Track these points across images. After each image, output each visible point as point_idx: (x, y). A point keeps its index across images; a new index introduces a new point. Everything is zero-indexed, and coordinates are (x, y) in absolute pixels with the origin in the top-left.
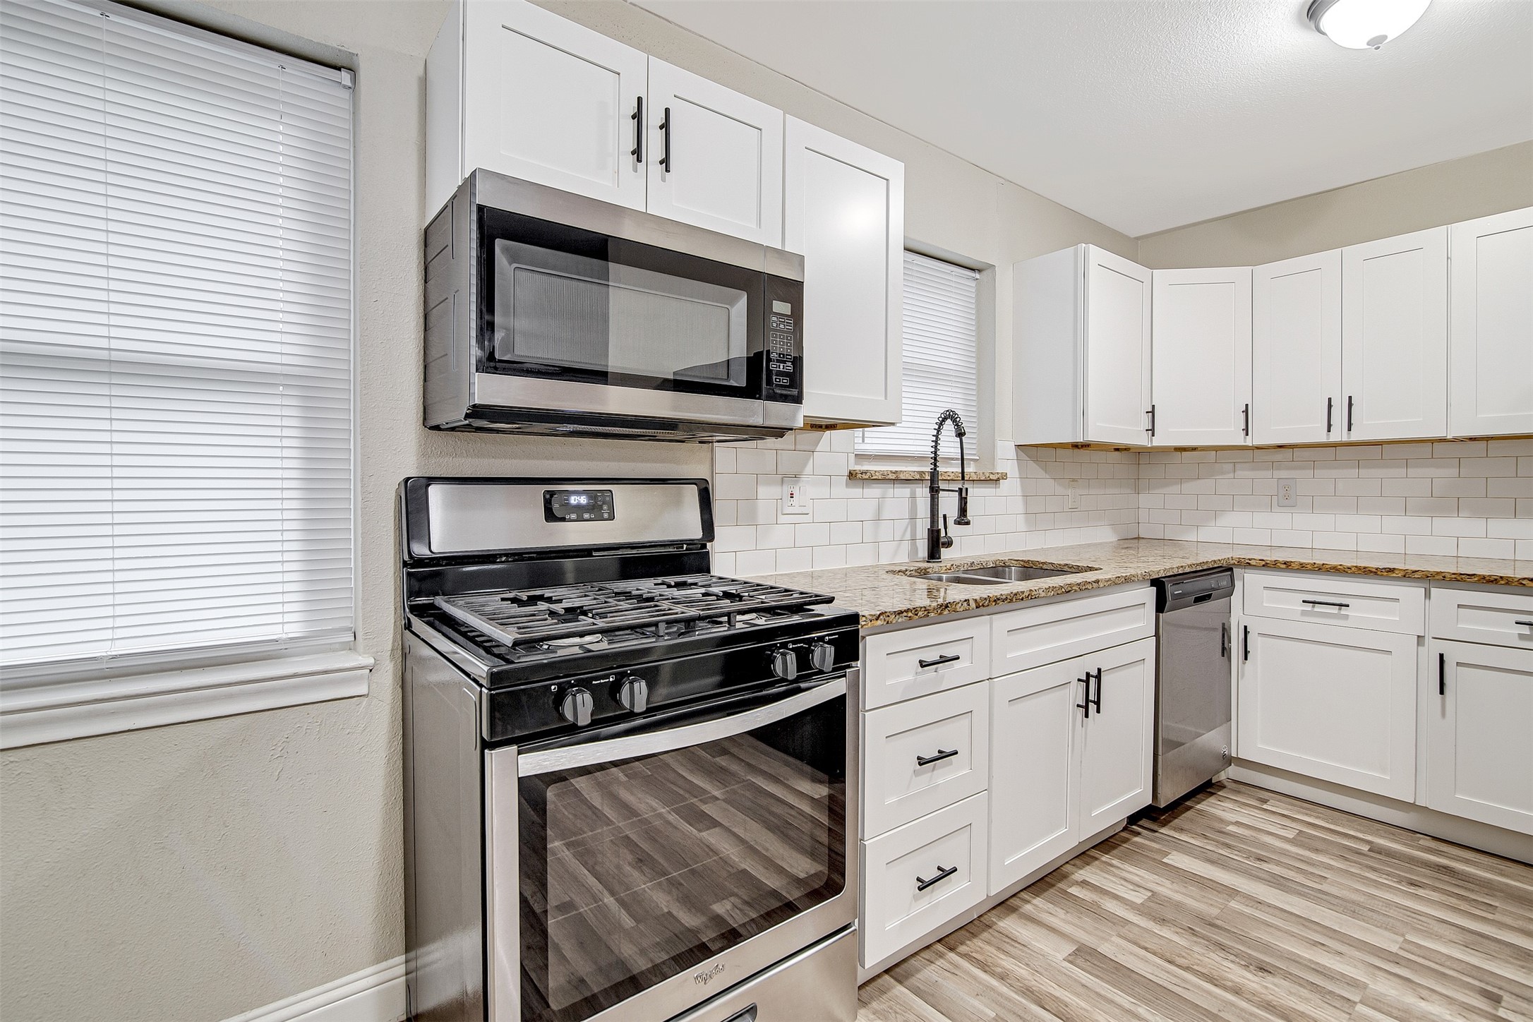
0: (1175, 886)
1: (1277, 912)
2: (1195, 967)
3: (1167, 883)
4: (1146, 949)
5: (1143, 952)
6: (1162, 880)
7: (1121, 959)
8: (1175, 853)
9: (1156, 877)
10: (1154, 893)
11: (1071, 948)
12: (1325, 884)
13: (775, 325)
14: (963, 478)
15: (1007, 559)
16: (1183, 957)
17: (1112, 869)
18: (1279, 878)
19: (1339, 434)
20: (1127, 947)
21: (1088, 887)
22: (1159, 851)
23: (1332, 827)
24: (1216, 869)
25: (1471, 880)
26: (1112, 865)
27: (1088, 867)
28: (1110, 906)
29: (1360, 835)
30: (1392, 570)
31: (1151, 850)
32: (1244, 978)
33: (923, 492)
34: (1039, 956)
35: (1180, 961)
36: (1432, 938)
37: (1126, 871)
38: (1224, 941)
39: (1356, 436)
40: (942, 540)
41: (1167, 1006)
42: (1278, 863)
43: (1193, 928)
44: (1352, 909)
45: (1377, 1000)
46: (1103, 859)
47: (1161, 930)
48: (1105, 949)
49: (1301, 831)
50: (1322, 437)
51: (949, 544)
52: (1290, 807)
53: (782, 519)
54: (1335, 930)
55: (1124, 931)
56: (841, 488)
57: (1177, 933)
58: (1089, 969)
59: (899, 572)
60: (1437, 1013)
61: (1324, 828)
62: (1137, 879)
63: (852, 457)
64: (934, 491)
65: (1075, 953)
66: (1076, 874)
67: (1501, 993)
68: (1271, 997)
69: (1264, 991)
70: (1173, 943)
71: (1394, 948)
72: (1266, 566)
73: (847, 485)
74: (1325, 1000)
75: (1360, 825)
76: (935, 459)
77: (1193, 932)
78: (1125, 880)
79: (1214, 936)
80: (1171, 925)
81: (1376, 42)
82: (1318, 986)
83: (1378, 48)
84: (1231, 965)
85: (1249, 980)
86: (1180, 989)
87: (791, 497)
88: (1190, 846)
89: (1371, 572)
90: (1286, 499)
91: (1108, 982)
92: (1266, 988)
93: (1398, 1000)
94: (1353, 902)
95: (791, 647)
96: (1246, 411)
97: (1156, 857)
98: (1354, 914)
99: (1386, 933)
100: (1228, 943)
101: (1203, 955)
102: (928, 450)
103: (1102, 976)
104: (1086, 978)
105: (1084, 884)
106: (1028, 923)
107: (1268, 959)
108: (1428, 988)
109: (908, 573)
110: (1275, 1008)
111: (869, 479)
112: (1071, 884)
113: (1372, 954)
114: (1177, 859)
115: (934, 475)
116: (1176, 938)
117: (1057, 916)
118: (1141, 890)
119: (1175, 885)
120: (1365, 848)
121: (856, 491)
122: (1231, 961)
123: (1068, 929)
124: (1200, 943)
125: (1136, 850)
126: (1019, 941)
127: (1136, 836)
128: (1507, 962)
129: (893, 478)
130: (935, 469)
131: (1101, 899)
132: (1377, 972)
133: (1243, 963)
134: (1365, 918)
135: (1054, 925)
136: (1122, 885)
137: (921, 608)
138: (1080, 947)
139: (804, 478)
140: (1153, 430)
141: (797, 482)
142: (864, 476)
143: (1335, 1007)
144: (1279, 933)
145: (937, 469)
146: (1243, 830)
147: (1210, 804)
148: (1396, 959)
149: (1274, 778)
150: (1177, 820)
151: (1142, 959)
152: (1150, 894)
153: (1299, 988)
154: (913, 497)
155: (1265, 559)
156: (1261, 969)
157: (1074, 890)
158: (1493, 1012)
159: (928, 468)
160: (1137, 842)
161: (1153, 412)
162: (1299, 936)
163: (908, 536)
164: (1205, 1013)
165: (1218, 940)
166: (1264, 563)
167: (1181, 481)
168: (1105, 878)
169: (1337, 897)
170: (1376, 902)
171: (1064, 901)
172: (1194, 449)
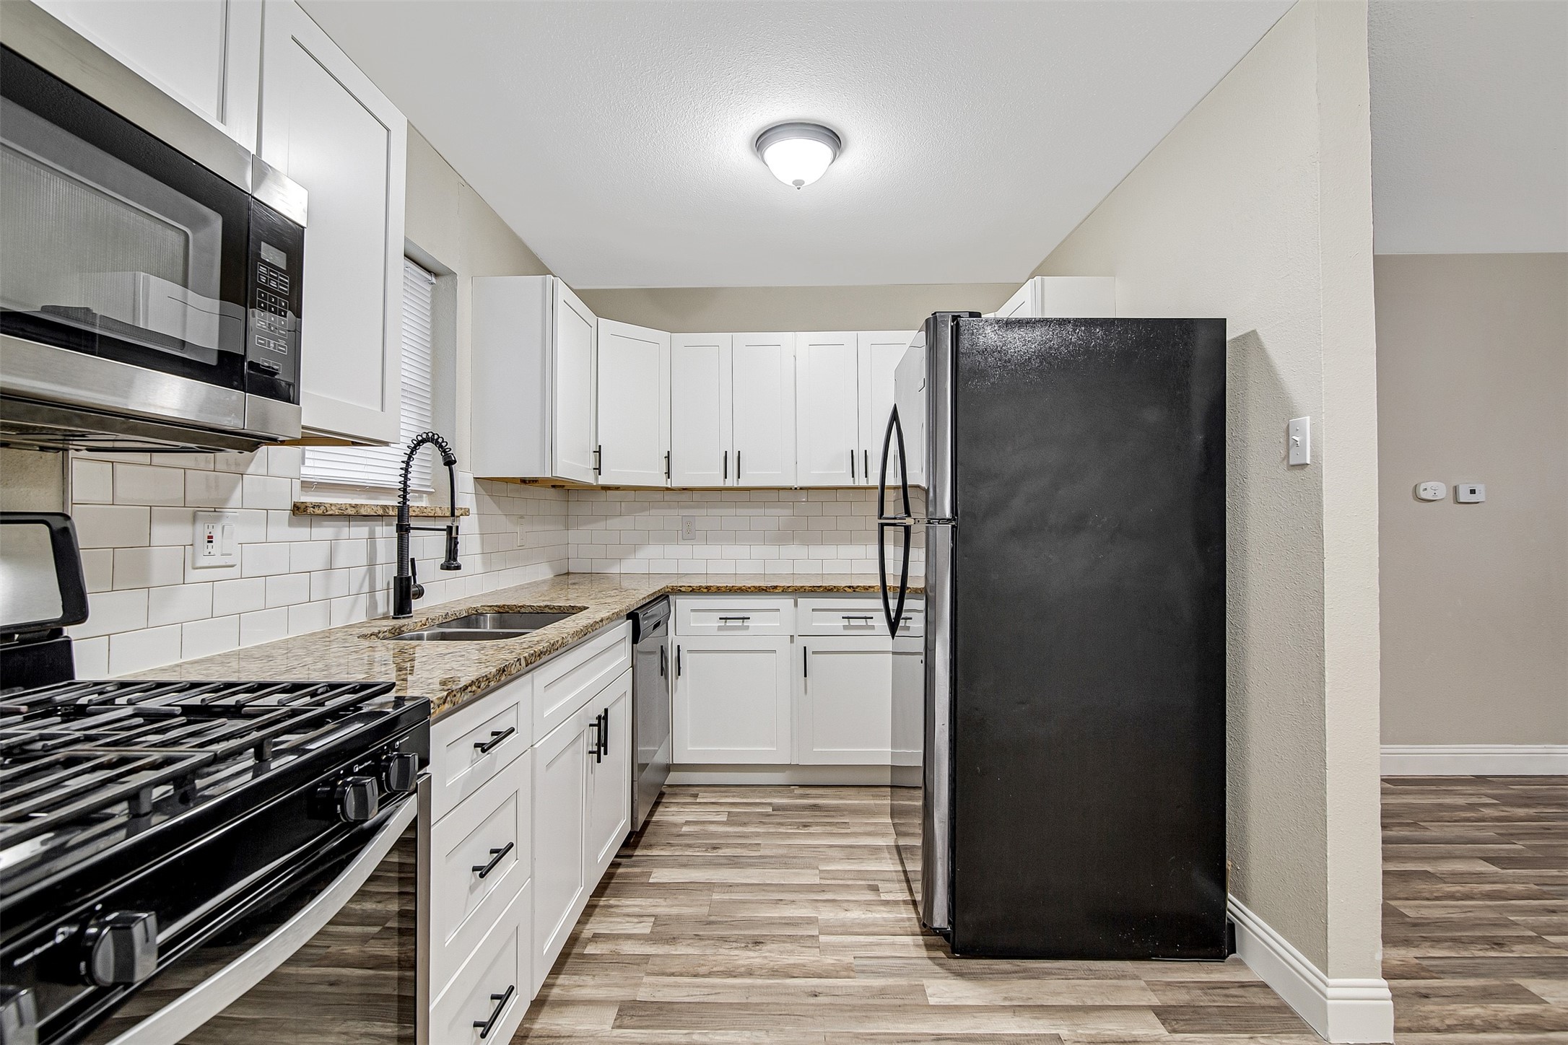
0: (669, 902)
1: (744, 888)
2: (715, 969)
3: (661, 901)
4: (673, 974)
5: (672, 979)
6: (657, 900)
7: (662, 996)
8: (655, 870)
9: (651, 900)
10: (655, 916)
11: (612, 1013)
12: (762, 850)
13: (263, 280)
14: (453, 515)
15: (479, 606)
16: (702, 965)
17: (612, 910)
18: (733, 858)
19: (731, 482)
20: (658, 981)
21: (600, 939)
22: (642, 874)
23: (745, 801)
24: (690, 870)
25: (830, 809)
26: (611, 906)
27: (592, 918)
28: (629, 948)
29: (763, 801)
30: (776, 587)
31: (636, 875)
32: (749, 958)
33: (386, 533)
34: (589, 1039)
35: (702, 970)
36: (831, 862)
37: (625, 906)
38: (724, 933)
39: (743, 483)
40: (413, 589)
41: (711, 1019)
42: (728, 846)
43: (698, 933)
44: (783, 862)
45: (827, 926)
46: (601, 903)
47: (676, 950)
48: (643, 995)
49: (729, 812)
50: (719, 482)
51: (420, 593)
52: (714, 794)
53: (193, 575)
54: (783, 884)
55: (650, 967)
56: (283, 530)
57: (689, 945)
58: (638, 1023)
59: (371, 635)
60: (857, 917)
61: (741, 803)
62: (637, 910)
63: (297, 484)
64: (403, 530)
65: (620, 1015)
66: (585, 931)
67: (876, 883)
68: (772, 963)
69: (766, 962)
70: (690, 956)
71: (817, 881)
72: (695, 591)
73: (291, 524)
74: (802, 945)
75: (759, 792)
76: (405, 490)
77: (698, 937)
78: (629, 915)
79: (715, 933)
80: (681, 940)
81: (798, 184)
82: (793, 936)
83: (799, 189)
84: (736, 952)
85: (753, 958)
86: (713, 997)
87: (209, 542)
88: (663, 858)
89: (763, 590)
90: (688, 534)
91: (659, 1027)
92: (766, 957)
93: (836, 919)
94: (782, 856)
95: (357, 770)
96: (668, 457)
97: (642, 881)
98: (786, 866)
99: (808, 871)
100: (726, 933)
101: (715, 955)
102: (394, 480)
103: (651, 1024)
104: (639, 1035)
105: (596, 937)
106: (563, 1009)
107: (756, 933)
108: (846, 900)
109: (381, 635)
110: (778, 971)
111: (324, 515)
112: (584, 945)
113: (809, 891)
114: (660, 875)
115: (403, 511)
116: (690, 951)
117: (586, 986)
118: (645, 918)
119: (668, 900)
120: (770, 810)
121: (302, 532)
122: (736, 948)
123: (601, 993)
124: (708, 945)
125: (623, 881)
126: (563, 1035)
127: (618, 868)
128: (869, 859)
129: (353, 513)
130: (405, 503)
131: (617, 945)
132: (819, 904)
133: (743, 945)
134: (794, 865)
135: (588, 997)
136: (628, 922)
137: (483, 677)
138: (620, 1006)
139: (228, 513)
140: (599, 469)
141: (218, 519)
142: (318, 511)
143: (809, 947)
144: (754, 905)
145: (408, 503)
146: (694, 827)
147: (660, 813)
148: (821, 889)
149: (694, 773)
150: (643, 838)
151: (675, 986)
152: (653, 919)
153: (784, 945)
154: (372, 538)
155: (692, 585)
156: (756, 943)
157: (590, 950)
158: (879, 898)
159: (394, 501)
160: (622, 873)
161: (600, 452)
162: (765, 901)
163: (366, 588)
164: (739, 1007)
165: (719, 935)
166: (691, 589)
167: (606, 517)
168: (611, 922)
169: (772, 857)
170: (794, 850)
171: (586, 965)
172: (617, 488)
